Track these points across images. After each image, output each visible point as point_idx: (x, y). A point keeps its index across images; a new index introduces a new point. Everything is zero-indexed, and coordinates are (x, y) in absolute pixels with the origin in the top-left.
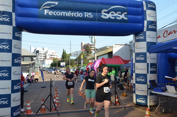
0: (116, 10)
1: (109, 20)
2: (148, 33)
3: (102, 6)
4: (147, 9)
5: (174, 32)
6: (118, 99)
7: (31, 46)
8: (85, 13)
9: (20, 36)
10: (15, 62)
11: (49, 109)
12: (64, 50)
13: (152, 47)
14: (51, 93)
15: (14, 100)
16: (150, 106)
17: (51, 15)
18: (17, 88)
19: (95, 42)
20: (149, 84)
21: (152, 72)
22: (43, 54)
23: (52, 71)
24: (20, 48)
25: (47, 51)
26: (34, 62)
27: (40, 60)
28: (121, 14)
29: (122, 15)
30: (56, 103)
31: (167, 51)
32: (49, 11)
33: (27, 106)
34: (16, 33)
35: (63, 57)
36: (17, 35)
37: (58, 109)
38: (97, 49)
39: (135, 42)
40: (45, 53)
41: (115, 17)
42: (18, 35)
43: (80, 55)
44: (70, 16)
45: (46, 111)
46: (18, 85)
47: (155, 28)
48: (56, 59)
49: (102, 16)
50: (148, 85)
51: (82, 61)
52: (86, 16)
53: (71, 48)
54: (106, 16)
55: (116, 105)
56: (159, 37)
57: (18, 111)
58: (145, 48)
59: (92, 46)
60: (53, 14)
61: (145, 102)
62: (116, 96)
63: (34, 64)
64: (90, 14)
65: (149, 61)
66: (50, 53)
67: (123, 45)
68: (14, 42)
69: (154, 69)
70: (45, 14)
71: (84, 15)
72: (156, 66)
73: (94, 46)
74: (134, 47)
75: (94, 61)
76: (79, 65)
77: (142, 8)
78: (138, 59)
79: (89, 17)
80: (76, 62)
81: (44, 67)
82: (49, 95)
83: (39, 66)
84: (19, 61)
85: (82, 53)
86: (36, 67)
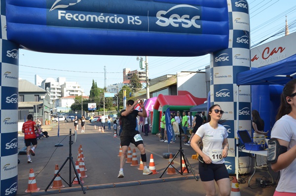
0: (181, 13)
1: (170, 28)
2: (236, 51)
3: (158, 5)
4: (233, 11)
5: (280, 50)
6: (186, 164)
7: (36, 76)
8: (129, 17)
9: (15, 56)
10: (7, 102)
11: (68, 182)
12: (93, 81)
13: (242, 75)
14: (70, 154)
15: (7, 168)
16: (240, 175)
17: (70, 19)
18: (10, 147)
19: (146, 67)
20: (237, 138)
21: (242, 118)
22: (58, 89)
23: (73, 117)
24: (16, 78)
25: (65, 84)
26: (42, 102)
27: (53, 99)
28: (190, 19)
29: (192, 20)
30: (79, 172)
31: (267, 81)
32: (65, 14)
33: (30, 179)
34: (8, 52)
35: (93, 94)
36: (9, 54)
37: (83, 182)
38: (150, 80)
39: (214, 66)
40: (60, 88)
41: (180, 24)
42: (11, 55)
43: (122, 91)
44: (102, 21)
45: (62, 187)
46: (13, 142)
47: (247, 42)
48: (81, 97)
49: (158, 23)
50: (235, 139)
51: (125, 100)
52: (131, 22)
53: (105, 79)
54: (164, 22)
55: (182, 173)
56: (255, 58)
57: (13, 187)
58: (230, 76)
59: (142, 75)
60: (72, 19)
61: (230, 167)
62: (183, 159)
63: (41, 106)
64: (137, 18)
65: (237, 99)
66: (69, 86)
67: (194, 72)
68: (6, 67)
69: (245, 112)
70: (60, 18)
71: (126, 20)
72: (250, 107)
73: (145, 75)
74: (212, 75)
75: (145, 100)
76: (120, 107)
77: (224, 9)
78: (219, 95)
79: (136, 23)
80: (114, 102)
81: (59, 111)
82: (68, 158)
83: (51, 110)
84: (14, 100)
85: (124, 87)
86: (45, 112)
